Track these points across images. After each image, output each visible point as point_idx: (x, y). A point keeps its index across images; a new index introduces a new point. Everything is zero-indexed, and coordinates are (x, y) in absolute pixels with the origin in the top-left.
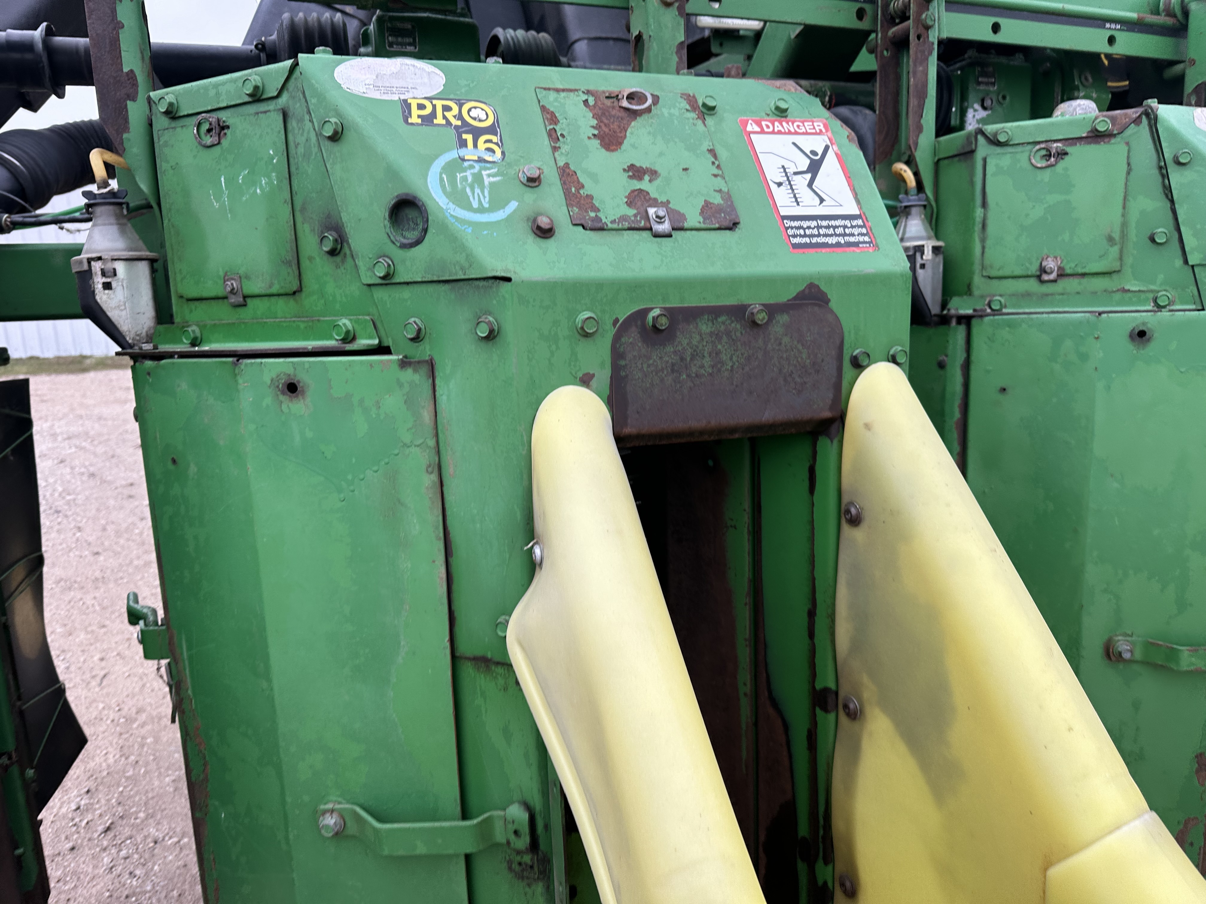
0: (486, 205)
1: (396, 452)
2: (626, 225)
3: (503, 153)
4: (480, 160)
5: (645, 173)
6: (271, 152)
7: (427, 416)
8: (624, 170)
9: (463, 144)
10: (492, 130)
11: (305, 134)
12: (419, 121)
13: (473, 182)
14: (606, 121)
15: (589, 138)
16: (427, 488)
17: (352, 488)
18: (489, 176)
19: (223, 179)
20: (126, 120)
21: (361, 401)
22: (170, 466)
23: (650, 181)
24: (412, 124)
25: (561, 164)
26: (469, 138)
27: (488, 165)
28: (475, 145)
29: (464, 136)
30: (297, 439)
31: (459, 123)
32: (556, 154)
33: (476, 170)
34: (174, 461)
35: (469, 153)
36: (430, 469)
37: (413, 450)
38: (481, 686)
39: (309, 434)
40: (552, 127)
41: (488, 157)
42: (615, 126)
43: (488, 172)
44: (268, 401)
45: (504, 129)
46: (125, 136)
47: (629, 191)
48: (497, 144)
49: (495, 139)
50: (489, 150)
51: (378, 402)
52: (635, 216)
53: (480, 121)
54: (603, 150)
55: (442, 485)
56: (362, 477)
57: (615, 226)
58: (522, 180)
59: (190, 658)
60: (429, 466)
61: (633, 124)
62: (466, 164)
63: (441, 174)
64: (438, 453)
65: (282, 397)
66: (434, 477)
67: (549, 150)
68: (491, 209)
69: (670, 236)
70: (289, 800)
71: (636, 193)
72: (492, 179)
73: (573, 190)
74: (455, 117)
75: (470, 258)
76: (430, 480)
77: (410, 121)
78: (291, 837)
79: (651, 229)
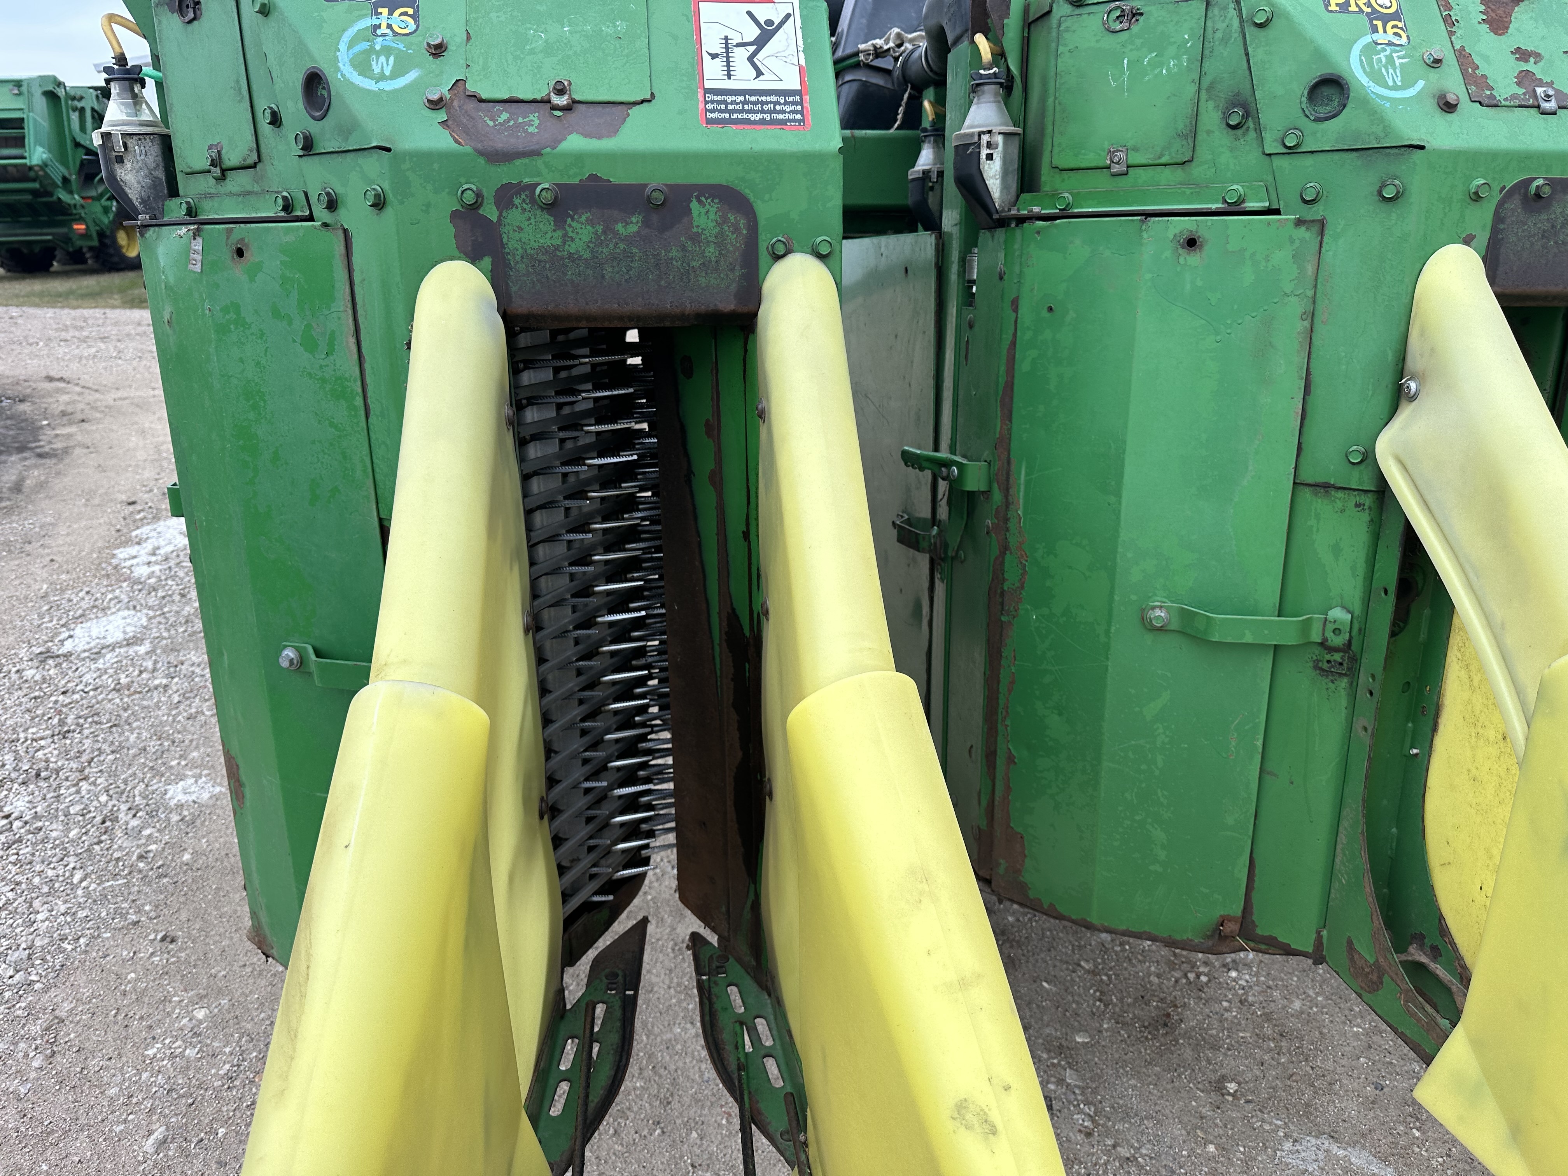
0: (1399, 84)
1: (1275, 301)
2: (1517, 103)
3: (1408, 37)
4: (1390, 44)
5: (1530, 56)
6: (1186, 37)
7: (1310, 269)
8: (1512, 52)
9: (1375, 30)
10: (1396, 16)
11: (1227, 21)
12: (1337, 8)
13: (1387, 63)
14: (1493, 7)
15: (1479, 23)
16: (1298, 333)
17: (1229, 331)
18: (1399, 58)
19: (1125, 61)
20: (1008, 8)
21: (1253, 254)
22: (1045, 313)
23: (1535, 63)
24: (1332, 12)
25: (1457, 47)
26: (1379, 23)
27: (1397, 48)
28: (1385, 31)
29: (1375, 22)
30: (1188, 287)
31: (1369, 10)
32: (1453, 38)
33: (1388, 53)
34: (1050, 309)
35: (1380, 37)
36: (1304, 317)
37: (1293, 299)
38: (1316, 509)
39: (1199, 283)
40: (1447, 13)
41: (1396, 40)
42: (1500, 12)
43: (1397, 54)
44: (1168, 253)
45: (1406, 15)
46: (1006, 21)
47: (1517, 72)
48: (1401, 29)
49: (1400, 25)
50: (1396, 34)
51: (1268, 256)
52: (1524, 94)
53: (1387, 8)
54: (1492, 34)
55: (1312, 331)
56: (1240, 322)
57: (1507, 103)
58: (1427, 61)
59: (1028, 483)
60: (1305, 313)
61: (1516, 9)
62: (1379, 47)
63: (1360, 56)
64: (1314, 302)
65: (1181, 251)
66: (1307, 324)
67: (1445, 34)
68: (1404, 87)
69: (1555, 113)
70: (1117, 598)
71: (1523, 74)
72: (1401, 61)
73: (1470, 70)
74: (1365, 4)
75: (1387, 130)
76: (1302, 326)
77: (1330, 8)
78: (1113, 629)
79: (1539, 107)
